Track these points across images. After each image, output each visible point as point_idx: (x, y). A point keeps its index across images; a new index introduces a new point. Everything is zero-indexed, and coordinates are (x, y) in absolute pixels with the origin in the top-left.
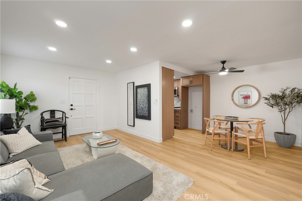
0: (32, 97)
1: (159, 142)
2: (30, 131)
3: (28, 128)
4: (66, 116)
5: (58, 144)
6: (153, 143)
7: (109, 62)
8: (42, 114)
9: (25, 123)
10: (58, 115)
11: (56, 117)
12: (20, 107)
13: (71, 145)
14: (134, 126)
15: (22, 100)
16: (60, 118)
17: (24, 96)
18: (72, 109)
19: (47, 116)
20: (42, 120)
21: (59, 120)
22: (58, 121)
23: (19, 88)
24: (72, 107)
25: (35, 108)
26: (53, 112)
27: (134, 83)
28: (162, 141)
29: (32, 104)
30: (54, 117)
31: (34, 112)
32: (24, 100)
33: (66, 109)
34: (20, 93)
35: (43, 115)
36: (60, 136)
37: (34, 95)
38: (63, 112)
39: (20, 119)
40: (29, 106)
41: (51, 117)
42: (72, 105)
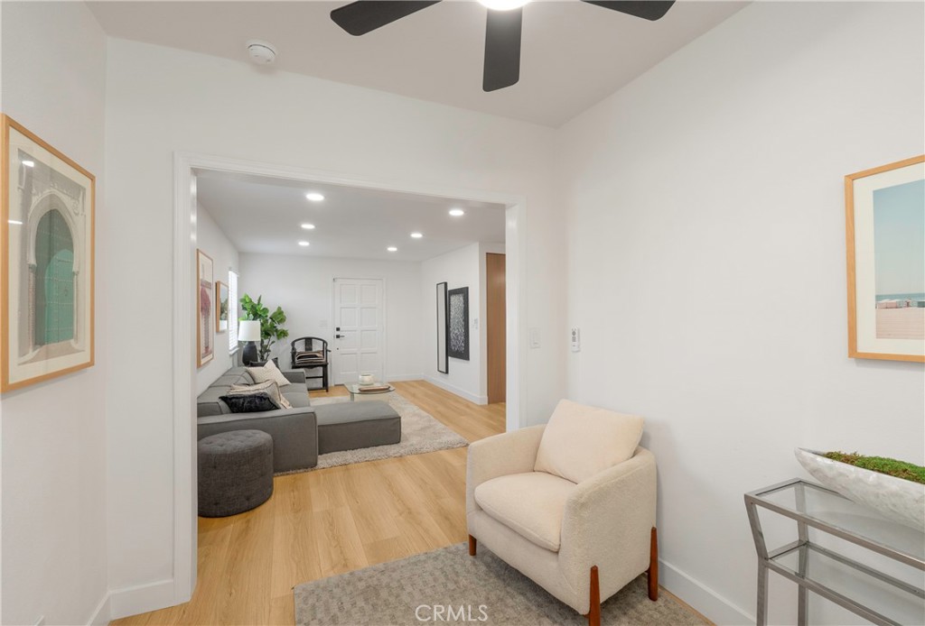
0: (280, 316)
1: (479, 404)
2: (277, 366)
3: (276, 361)
4: (328, 348)
5: (315, 393)
6: (468, 404)
7: (392, 249)
8: (293, 344)
9: (272, 355)
10: (317, 347)
11: (314, 350)
12: (266, 333)
13: (332, 396)
14: (447, 372)
15: (267, 320)
16: (318, 352)
17: (269, 315)
18: (338, 337)
19: (300, 348)
20: (294, 353)
21: (318, 355)
22: (316, 356)
23: (264, 304)
24: (338, 333)
25: (283, 334)
26: (308, 341)
27: (446, 284)
28: (486, 403)
29: (279, 327)
30: (311, 349)
31: (283, 340)
32: (270, 321)
33: (329, 337)
34: (265, 310)
35: (296, 346)
36: (319, 383)
37: (282, 312)
38: (324, 342)
39: (265, 350)
40: (277, 331)
41: (306, 349)
42: (338, 329)
